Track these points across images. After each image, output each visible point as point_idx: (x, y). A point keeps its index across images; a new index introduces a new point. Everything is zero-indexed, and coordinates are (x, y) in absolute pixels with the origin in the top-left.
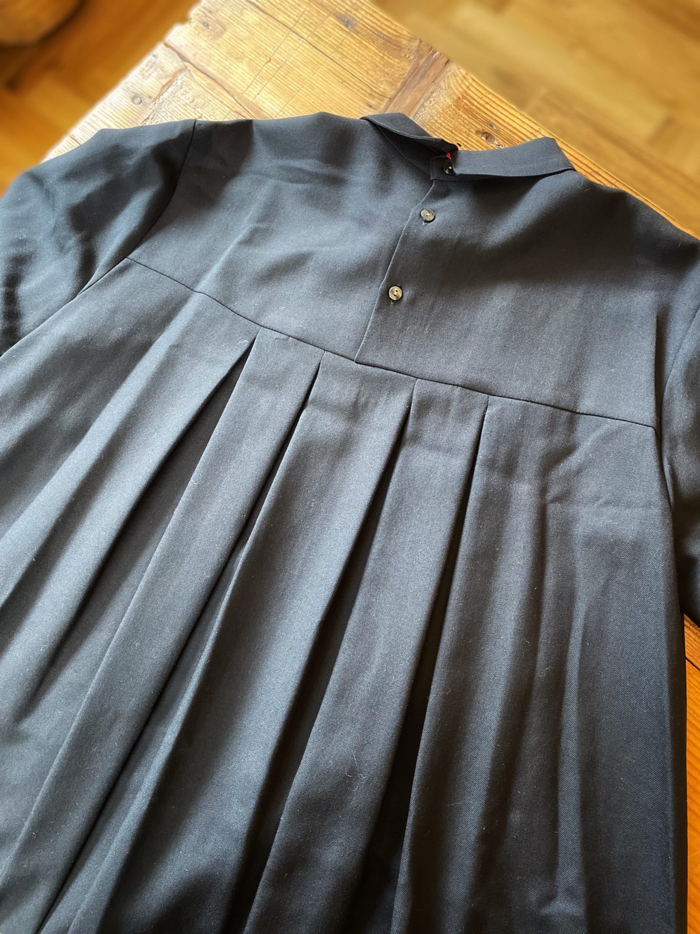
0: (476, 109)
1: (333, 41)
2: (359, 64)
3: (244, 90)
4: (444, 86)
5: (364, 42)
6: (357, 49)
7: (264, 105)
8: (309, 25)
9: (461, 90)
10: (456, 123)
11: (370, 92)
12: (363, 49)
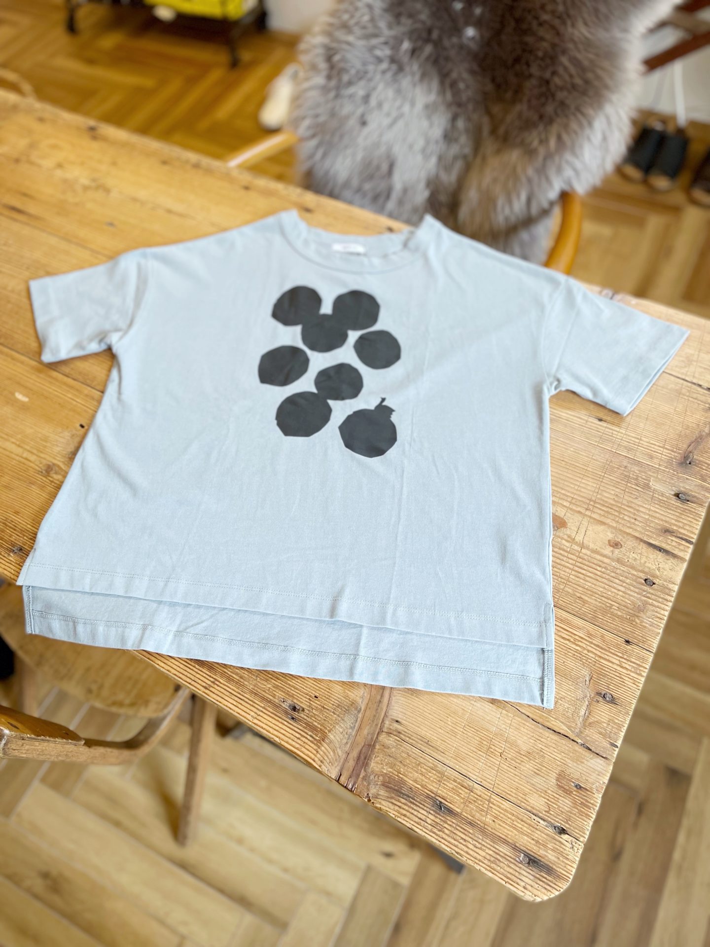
0: (308, 732)
1: (448, 784)
2: (418, 762)
3: (513, 721)
4: (338, 750)
6: (423, 778)
7: (491, 708)
8: (477, 799)
9: (323, 748)
10: (321, 716)
11: (401, 735)
12: (418, 780)
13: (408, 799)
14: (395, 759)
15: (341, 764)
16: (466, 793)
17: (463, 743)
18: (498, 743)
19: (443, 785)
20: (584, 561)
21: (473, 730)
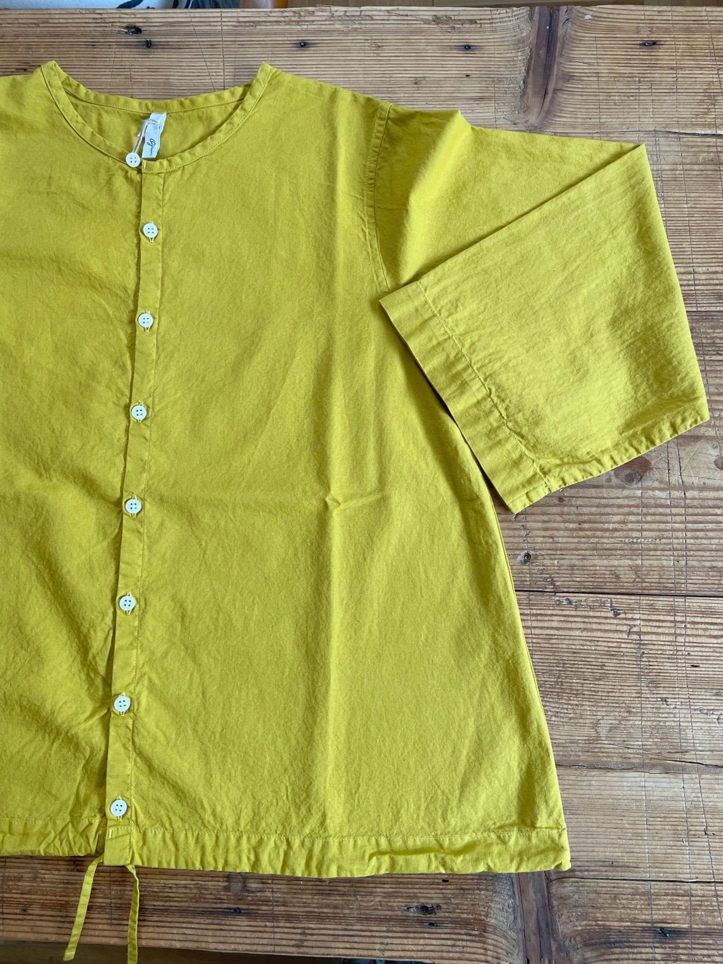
0: (459, 931)
1: (661, 902)
2: (613, 896)
3: (702, 781)
4: (510, 933)
5: (629, 924)
6: (629, 911)
7: (667, 780)
8: (702, 901)
9: (490, 941)
10: (466, 902)
11: (577, 873)
12: (623, 916)
13: (621, 945)
14: (584, 906)
15: (521, 948)
16: (687, 901)
17: (654, 843)
18: (696, 820)
19: (656, 907)
20: (695, 510)
21: (659, 819)
